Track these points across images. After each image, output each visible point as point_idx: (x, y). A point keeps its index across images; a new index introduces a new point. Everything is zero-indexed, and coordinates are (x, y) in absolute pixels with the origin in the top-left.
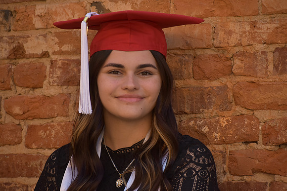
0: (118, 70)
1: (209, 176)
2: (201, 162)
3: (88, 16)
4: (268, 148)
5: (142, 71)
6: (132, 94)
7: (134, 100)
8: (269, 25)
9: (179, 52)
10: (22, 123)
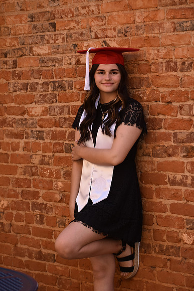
0: (103, 72)
1: (138, 115)
2: (135, 109)
3: (89, 49)
4: (163, 104)
5: (113, 72)
6: (108, 82)
7: (109, 84)
8: (163, 51)
9: (132, 62)
10: (80, 92)
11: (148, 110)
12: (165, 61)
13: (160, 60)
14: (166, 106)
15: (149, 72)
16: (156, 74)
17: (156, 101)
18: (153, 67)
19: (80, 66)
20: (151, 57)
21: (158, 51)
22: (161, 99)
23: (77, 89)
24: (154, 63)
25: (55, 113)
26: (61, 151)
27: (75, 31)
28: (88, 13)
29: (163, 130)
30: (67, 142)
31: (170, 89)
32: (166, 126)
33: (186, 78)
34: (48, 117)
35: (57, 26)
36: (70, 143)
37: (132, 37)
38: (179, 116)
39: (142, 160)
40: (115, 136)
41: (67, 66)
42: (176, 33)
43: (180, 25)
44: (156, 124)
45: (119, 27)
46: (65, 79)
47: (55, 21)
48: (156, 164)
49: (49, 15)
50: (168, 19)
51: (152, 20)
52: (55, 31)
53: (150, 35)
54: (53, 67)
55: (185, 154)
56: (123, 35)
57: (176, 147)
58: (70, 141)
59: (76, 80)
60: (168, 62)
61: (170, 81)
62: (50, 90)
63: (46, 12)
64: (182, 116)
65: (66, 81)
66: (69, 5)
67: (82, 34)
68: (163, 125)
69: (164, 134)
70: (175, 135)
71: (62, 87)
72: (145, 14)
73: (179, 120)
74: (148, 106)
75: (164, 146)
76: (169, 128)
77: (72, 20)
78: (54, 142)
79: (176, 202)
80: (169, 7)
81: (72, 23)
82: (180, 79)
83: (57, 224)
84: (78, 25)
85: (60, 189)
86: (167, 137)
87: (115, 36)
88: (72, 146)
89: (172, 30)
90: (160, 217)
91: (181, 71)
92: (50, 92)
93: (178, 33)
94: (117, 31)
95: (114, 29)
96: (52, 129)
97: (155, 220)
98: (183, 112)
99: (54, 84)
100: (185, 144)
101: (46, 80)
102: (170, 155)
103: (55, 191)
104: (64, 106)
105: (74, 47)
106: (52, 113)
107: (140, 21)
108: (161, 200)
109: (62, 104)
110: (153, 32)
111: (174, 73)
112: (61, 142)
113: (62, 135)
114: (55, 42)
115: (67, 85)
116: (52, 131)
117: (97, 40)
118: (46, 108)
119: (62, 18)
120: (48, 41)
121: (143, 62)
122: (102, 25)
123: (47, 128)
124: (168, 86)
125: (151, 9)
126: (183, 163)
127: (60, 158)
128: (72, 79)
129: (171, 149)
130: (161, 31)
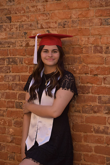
0: (47, 51)
1: (71, 83)
2: (69, 79)
4: (91, 76)
5: (54, 51)
6: (51, 58)
7: (51, 60)
8: (92, 39)
9: (69, 46)
10: (28, 66)
11: (80, 80)
12: (93, 45)
13: (90, 45)
14: (93, 77)
15: (81, 53)
16: (87, 55)
17: (86, 74)
18: (84, 49)
19: (29, 47)
20: (83, 43)
21: (88, 38)
22: (89, 72)
23: (26, 64)
24: (85, 47)
25: (9, 80)
26: (13, 107)
27: (26, 23)
28: (36, 11)
29: (90, 94)
30: (17, 101)
31: (97, 66)
32: (93, 91)
33: (109, 58)
34: (3, 82)
35: (13, 19)
36: (20, 101)
37: (69, 28)
38: (103, 85)
39: (74, 115)
40: (55, 97)
41: (19, 47)
42: (102, 26)
43: (106, 21)
44: (85, 90)
45: (60, 21)
46: (17, 56)
47: (11, 15)
48: (85, 118)
49: (6, 11)
50: (96, 16)
51: (84, 17)
52: (11, 22)
53: (82, 27)
54: (8, 48)
55: (107, 112)
56: (62, 27)
57: (100, 107)
58: (20, 100)
59: (25, 57)
60: (96, 47)
61: (97, 60)
62: (5, 63)
63: (4, 9)
64: (105, 85)
65: (18, 58)
66: (22, 4)
67: (31, 25)
68: (90, 91)
69: (92, 97)
70: (100, 98)
71: (15, 62)
72: (79, 13)
73: (103, 88)
74: (79, 77)
75: (91, 105)
76: (96, 93)
77: (24, 15)
78: (8, 100)
79: (99, 145)
80: (97, 8)
81: (24, 18)
82: (104, 58)
83: (8, 158)
84: (28, 19)
85: (11, 134)
86: (93, 100)
87: (56, 28)
88: (21, 104)
89: (99, 24)
90: (87, 155)
91: (106, 53)
92: (6, 65)
93: (103, 26)
94: (57, 24)
95: (56, 22)
96: (6, 91)
97: (82, 157)
98: (106, 82)
99: (9, 60)
100: (107, 105)
101: (3, 57)
102: (95, 112)
103: (7, 135)
104: (16, 75)
105: (25, 34)
106: (7, 80)
107: (75, 17)
108: (88, 143)
109: (15, 74)
110: (85, 25)
111: (100, 54)
112: (13, 100)
113: (14, 96)
114: (10, 30)
115: (18, 61)
116: (6, 92)
117: (42, 30)
118: (2, 76)
119: (16, 13)
120: (5, 30)
121: (77, 46)
122: (47, 19)
123: (3, 91)
124: (95, 63)
125: (84, 9)
126: (105, 118)
127: (12, 112)
128: (22, 57)
129: (96, 108)
130: (91, 25)
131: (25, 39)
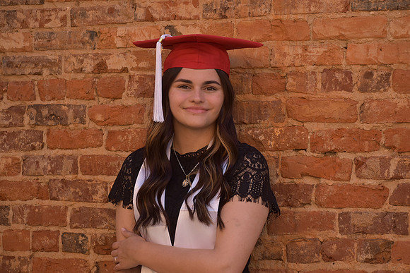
0: (187, 85)
1: (262, 179)
2: (257, 167)
3: (163, 37)
4: (315, 155)
5: (208, 86)
6: (199, 106)
7: (200, 111)
8: (318, 49)
9: (240, 70)
10: (103, 129)
12: (321, 69)
13: (310, 68)
14: (322, 159)
15: (279, 91)
16: (300, 95)
17: (297, 150)
18: (290, 80)
19: (104, 75)
20: (287, 61)
21: (305, 49)
22: (309, 145)
23: (97, 122)
24: (295, 74)
25: (40, 170)
26: (54, 248)
29: (313, 208)
30: (68, 230)
31: (335, 127)
32: (323, 199)
33: (374, 104)
34: (20, 177)
36: (77, 231)
37: (239, 20)
38: (354, 180)
39: (261, 267)
41: (73, 75)
42: (349, 14)
44: (297, 195)
46: (67, 101)
52: (42, 2)
53: (284, 17)
54: (35, 77)
55: (369, 256)
56: (216, 16)
57: (348, 243)
58: (76, 227)
59: (93, 103)
60: (329, 72)
61: (334, 110)
62: (26, 122)
64: (362, 181)
65: (69, 106)
67: (111, 11)
68: (313, 198)
69: (319, 215)
70: (345, 218)
71: (58, 117)
73: (355, 189)
74: (277, 159)
75: (315, 240)
76: (331, 202)
78: (35, 229)
82: (359, 105)
86: (324, 224)
87: (197, 18)
88: (81, 238)
89: (341, 7)
91: (363, 89)
92: (27, 127)
93: (354, 14)
94: (201, 8)
95: (196, 3)
96: (29, 203)
98: (365, 172)
99: (39, 113)
100: (369, 237)
101: (17, 103)
102: (331, 258)
104: (62, 157)
105: (91, 37)
106: (33, 169)
109: (60, 152)
110: (293, 11)
111: (344, 94)
112: (53, 229)
113: (57, 216)
114: (41, 26)
115: (70, 114)
116: (31, 206)
117: (150, 24)
118: (14, 159)
120: (24, 24)
121: (266, 71)
123: (18, 202)
124: (330, 120)
127: (50, 262)
128: (84, 102)
129: (335, 247)
130: (313, 9)
131: (91, 52)
